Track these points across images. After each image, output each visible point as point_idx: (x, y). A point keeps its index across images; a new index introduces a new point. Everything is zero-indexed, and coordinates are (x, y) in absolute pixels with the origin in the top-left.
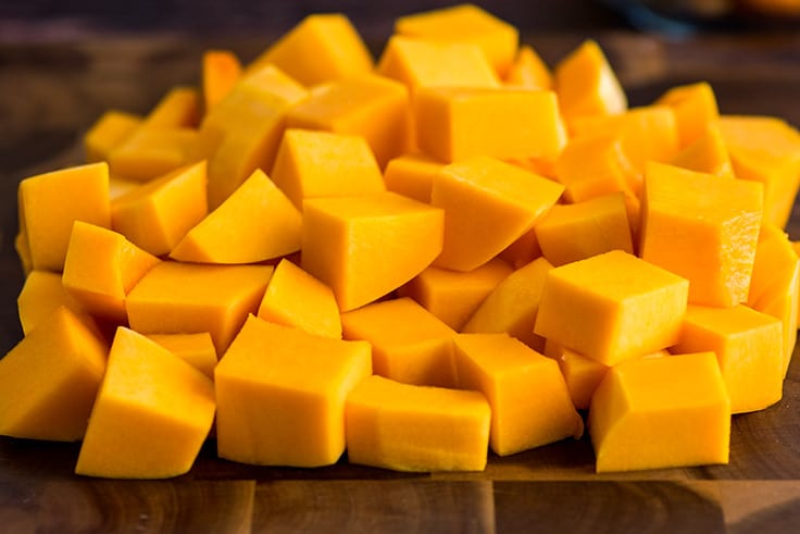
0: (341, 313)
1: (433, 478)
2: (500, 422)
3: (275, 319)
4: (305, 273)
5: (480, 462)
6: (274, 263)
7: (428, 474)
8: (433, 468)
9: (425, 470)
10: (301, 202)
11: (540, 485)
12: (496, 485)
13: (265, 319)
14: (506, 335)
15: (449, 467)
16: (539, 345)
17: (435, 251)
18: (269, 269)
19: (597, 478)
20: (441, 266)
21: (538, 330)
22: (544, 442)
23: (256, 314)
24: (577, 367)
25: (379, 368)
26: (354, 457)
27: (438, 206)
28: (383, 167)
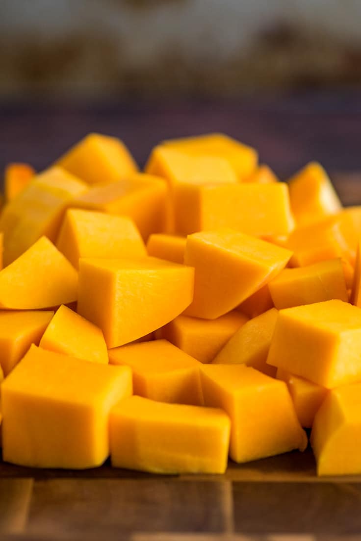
0: (109, 349)
1: (182, 478)
2: (238, 433)
3: (53, 349)
4: (80, 316)
5: (221, 466)
6: (54, 309)
7: (177, 476)
8: (181, 470)
9: (175, 472)
10: (77, 261)
11: (270, 485)
12: (235, 484)
13: (45, 348)
14: (243, 366)
15: (195, 469)
16: (272, 372)
17: (186, 302)
18: (50, 313)
19: (317, 480)
20: (191, 315)
21: (270, 361)
22: (274, 453)
23: (38, 344)
24: (303, 390)
25: (139, 389)
26: (116, 462)
27: (189, 265)
28: (145, 240)
